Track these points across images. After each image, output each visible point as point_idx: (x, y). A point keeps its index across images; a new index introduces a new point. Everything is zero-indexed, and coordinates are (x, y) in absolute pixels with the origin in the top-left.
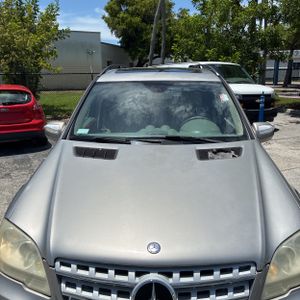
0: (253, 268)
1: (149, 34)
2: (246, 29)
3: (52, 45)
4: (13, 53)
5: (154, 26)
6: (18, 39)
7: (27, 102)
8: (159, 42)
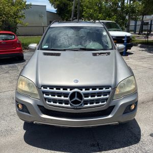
0: (110, 88)
1: (71, 6)
2: (119, 5)
3: (23, 12)
4: (4, 16)
5: (74, 2)
6: (7, 9)
7: (14, 39)
8: (76, 11)
